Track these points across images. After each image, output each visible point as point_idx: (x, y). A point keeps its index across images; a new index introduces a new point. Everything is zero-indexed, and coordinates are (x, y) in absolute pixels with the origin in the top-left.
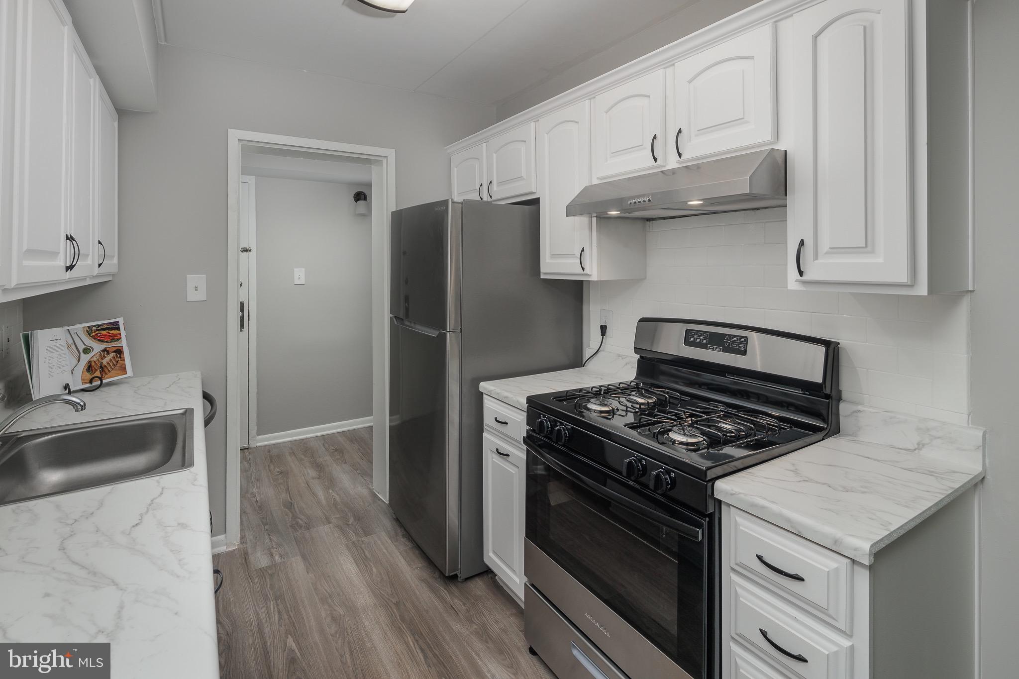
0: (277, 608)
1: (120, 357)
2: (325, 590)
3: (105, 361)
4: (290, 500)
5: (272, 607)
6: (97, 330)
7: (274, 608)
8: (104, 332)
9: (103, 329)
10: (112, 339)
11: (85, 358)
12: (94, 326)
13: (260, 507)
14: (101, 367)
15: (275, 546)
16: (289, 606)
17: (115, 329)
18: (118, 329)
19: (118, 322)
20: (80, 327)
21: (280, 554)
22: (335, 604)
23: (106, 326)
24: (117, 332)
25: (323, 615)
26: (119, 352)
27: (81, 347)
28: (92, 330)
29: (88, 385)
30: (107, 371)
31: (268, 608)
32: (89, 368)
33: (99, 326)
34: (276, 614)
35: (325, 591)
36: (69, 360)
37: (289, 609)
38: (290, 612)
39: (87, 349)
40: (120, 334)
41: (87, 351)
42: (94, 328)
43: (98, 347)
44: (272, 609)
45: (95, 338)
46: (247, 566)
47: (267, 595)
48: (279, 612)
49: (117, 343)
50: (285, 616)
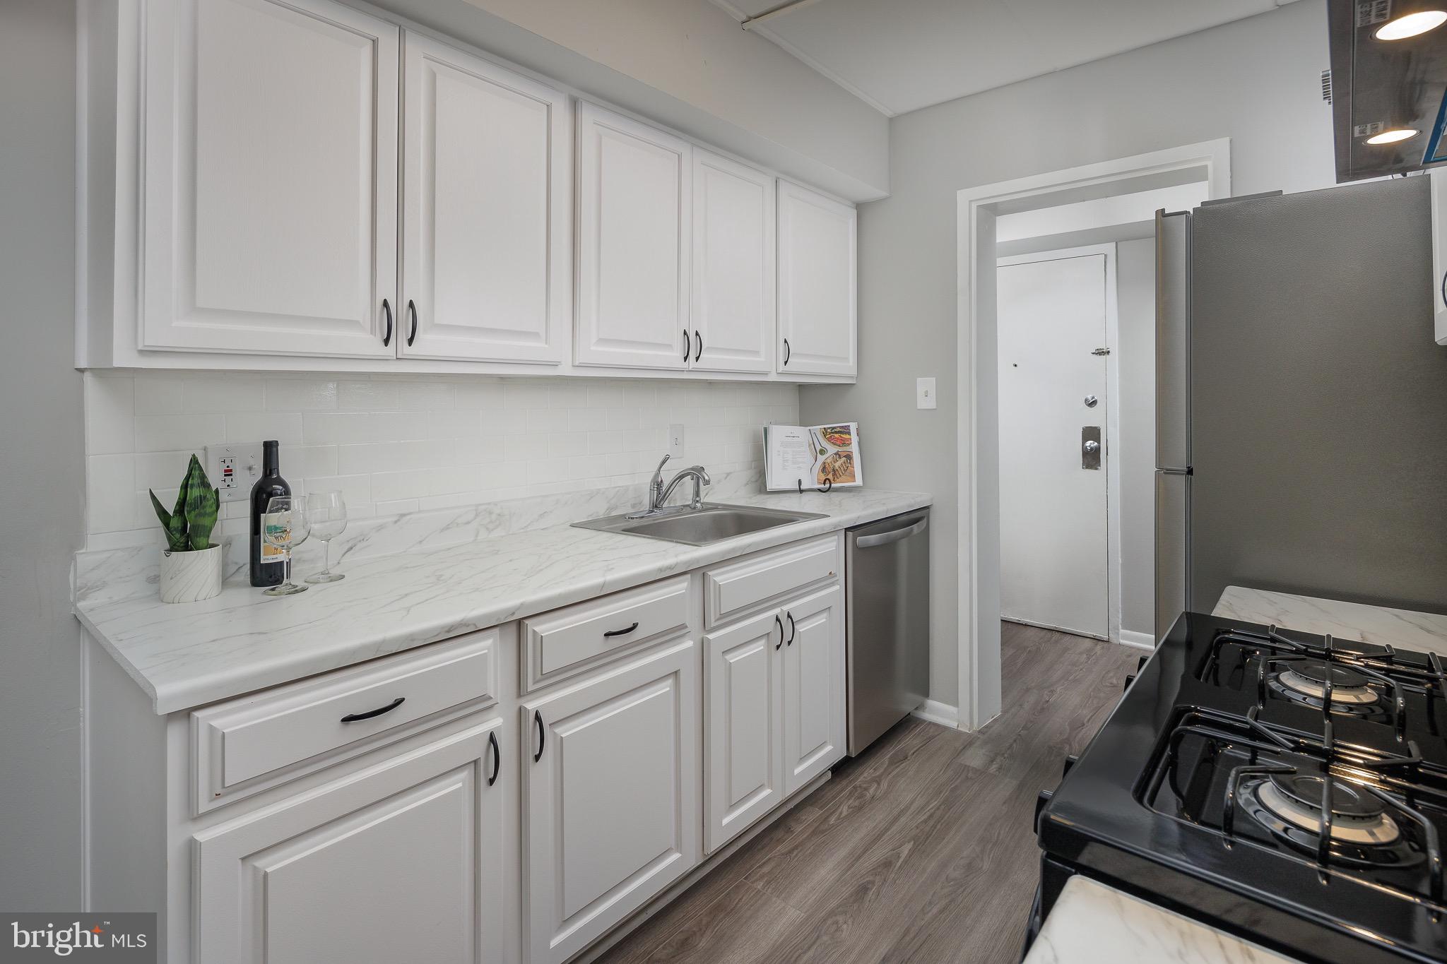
0: (935, 810)
1: (850, 464)
2: (999, 834)
3: (837, 465)
4: (1086, 720)
5: (931, 806)
6: (833, 433)
7: (932, 809)
8: (837, 435)
9: (836, 432)
10: (843, 444)
11: (821, 459)
12: (830, 428)
13: (1043, 709)
14: (834, 470)
15: (1006, 755)
16: (946, 817)
17: (846, 433)
18: (849, 433)
19: (849, 426)
20: (818, 428)
21: (1001, 766)
22: (989, 855)
23: (838, 429)
24: (847, 436)
25: (965, 854)
26: (849, 457)
27: (818, 448)
28: (826, 432)
29: (822, 486)
30: (838, 476)
31: (928, 803)
32: (824, 469)
33: (833, 428)
34: (928, 814)
35: (996, 834)
36: (809, 458)
37: (942, 821)
38: (940, 824)
39: (823, 450)
40: (851, 439)
41: (822, 452)
42: (829, 430)
43: (832, 449)
44: (929, 808)
45: (829, 440)
46: (958, 755)
47: (941, 792)
48: (931, 816)
49: (848, 447)
50: (931, 823)
